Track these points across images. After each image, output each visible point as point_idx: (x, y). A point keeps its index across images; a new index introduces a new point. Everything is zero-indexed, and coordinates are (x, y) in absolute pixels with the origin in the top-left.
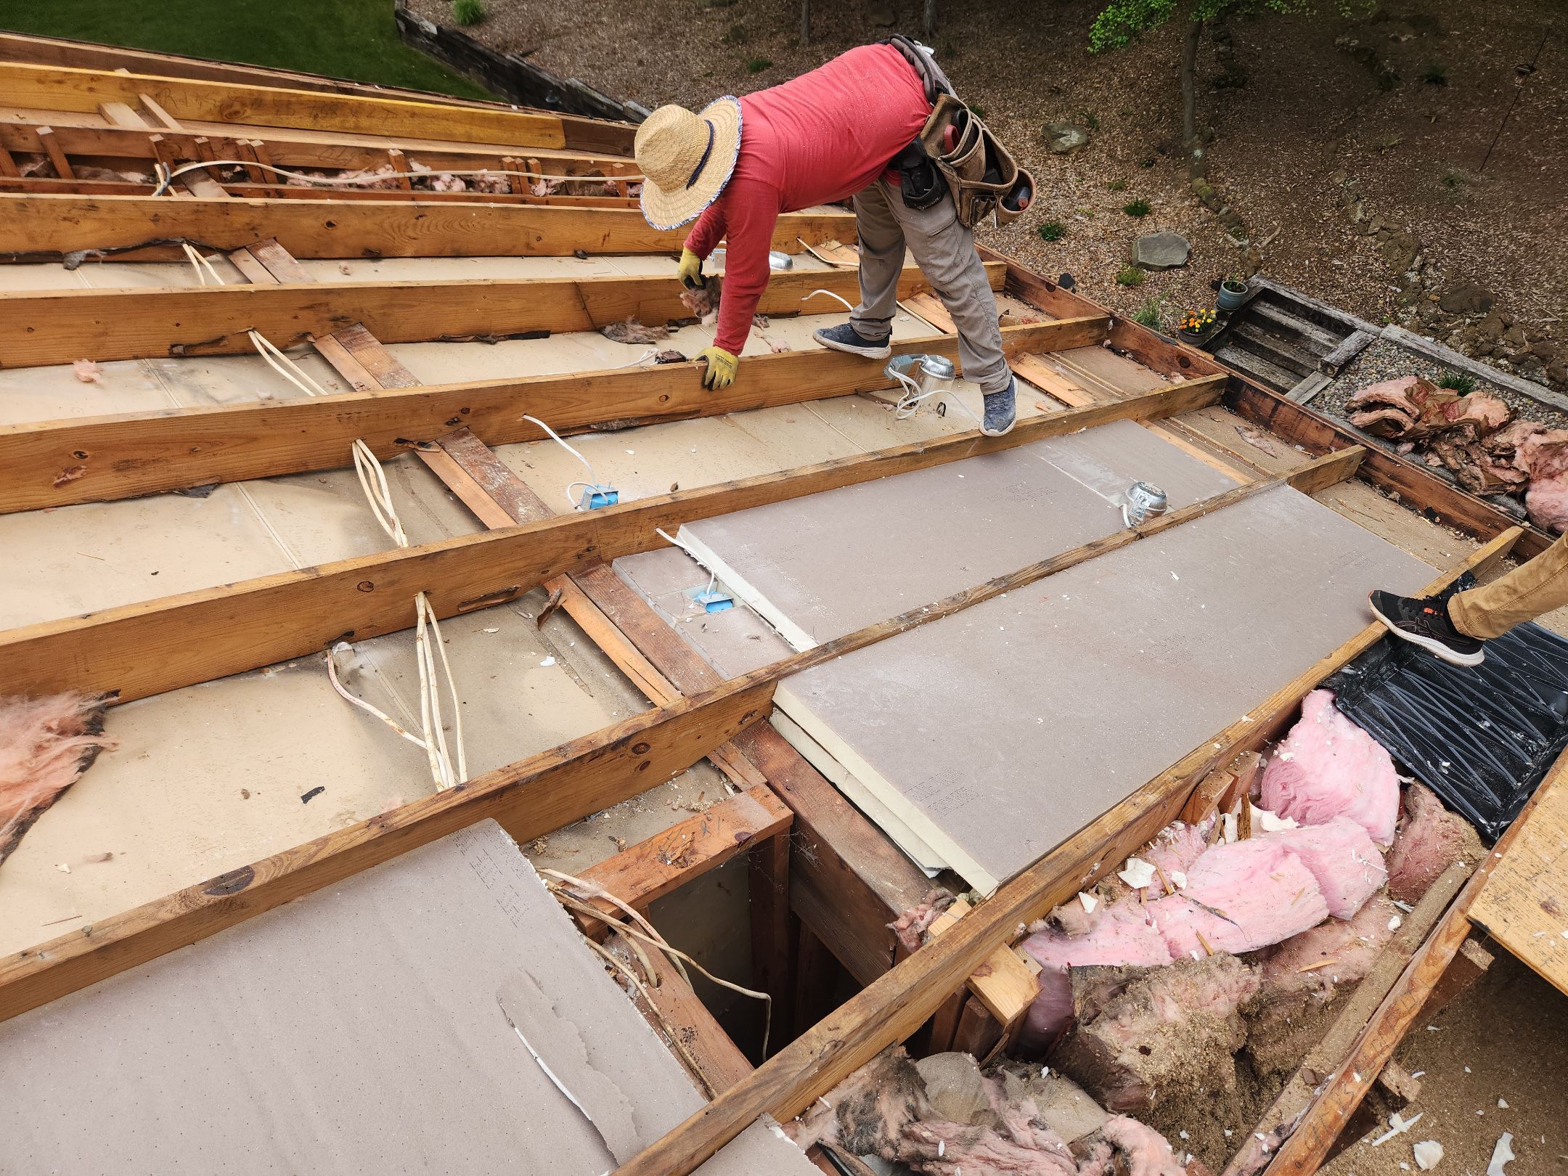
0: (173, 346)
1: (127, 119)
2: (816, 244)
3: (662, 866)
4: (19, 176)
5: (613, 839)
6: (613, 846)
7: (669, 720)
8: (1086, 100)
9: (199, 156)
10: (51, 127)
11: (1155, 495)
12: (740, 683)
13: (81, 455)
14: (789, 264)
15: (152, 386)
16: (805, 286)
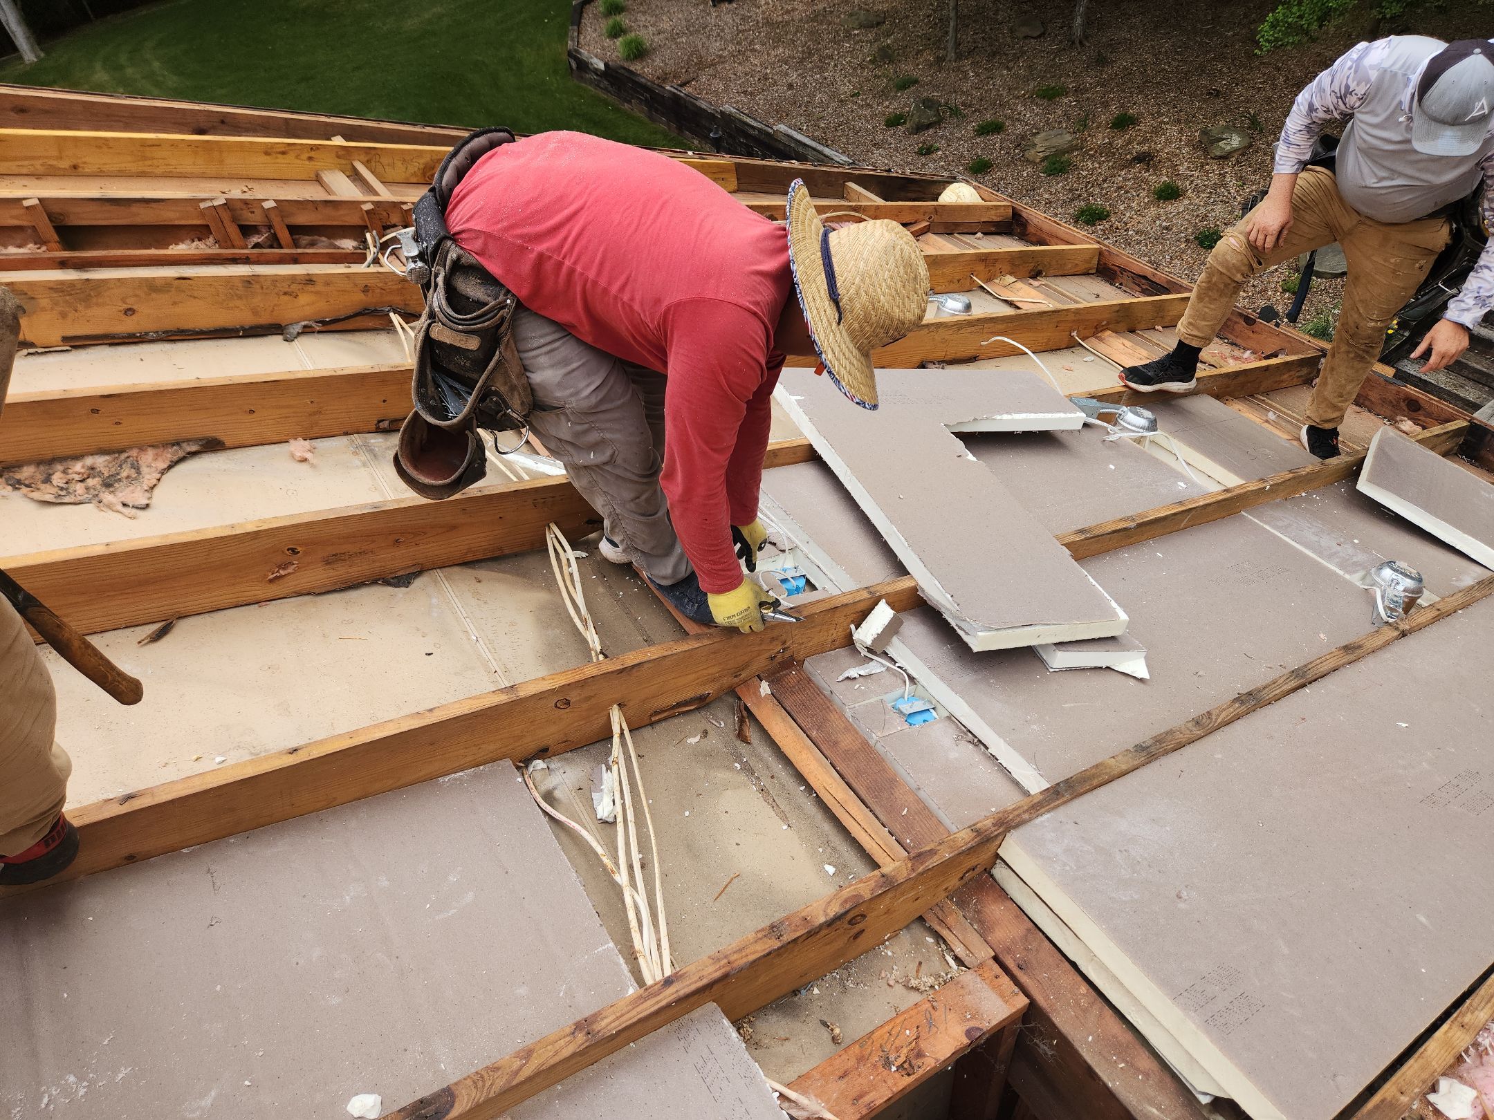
0: (379, 422)
1: (343, 188)
2: (989, 280)
3: (886, 1072)
4: (246, 247)
5: (825, 1024)
6: (825, 1035)
7: (890, 886)
8: (1248, 101)
9: (405, 221)
10: (275, 201)
11: (1411, 577)
12: (964, 837)
13: (294, 551)
14: (968, 307)
15: (360, 464)
16: (985, 330)
